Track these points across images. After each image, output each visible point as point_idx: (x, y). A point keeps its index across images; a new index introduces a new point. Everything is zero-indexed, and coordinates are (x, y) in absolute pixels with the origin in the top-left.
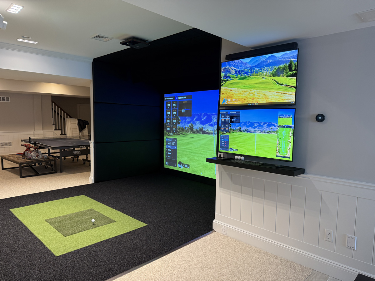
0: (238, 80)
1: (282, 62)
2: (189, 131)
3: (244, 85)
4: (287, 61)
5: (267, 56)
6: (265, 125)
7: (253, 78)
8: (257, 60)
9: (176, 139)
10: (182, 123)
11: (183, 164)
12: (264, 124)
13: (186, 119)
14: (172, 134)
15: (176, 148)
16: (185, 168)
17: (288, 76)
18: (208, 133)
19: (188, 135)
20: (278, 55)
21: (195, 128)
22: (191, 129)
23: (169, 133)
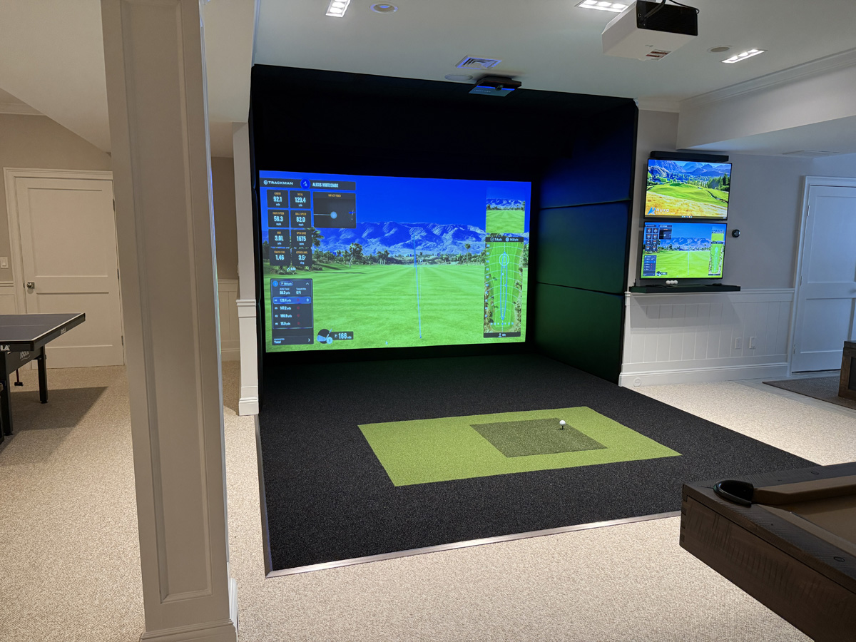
0: (671, 185)
1: (717, 174)
2: (349, 260)
3: (677, 193)
4: (721, 174)
5: (704, 164)
6: (699, 242)
7: (688, 187)
8: (693, 167)
9: (310, 281)
10: (326, 243)
11: (332, 335)
12: (698, 240)
13: (339, 235)
14: (294, 269)
15: (308, 300)
16: (340, 341)
17: (721, 190)
18: (400, 261)
19: (347, 268)
20: (714, 165)
21: (367, 252)
22: (354, 256)
23: (281, 268)
